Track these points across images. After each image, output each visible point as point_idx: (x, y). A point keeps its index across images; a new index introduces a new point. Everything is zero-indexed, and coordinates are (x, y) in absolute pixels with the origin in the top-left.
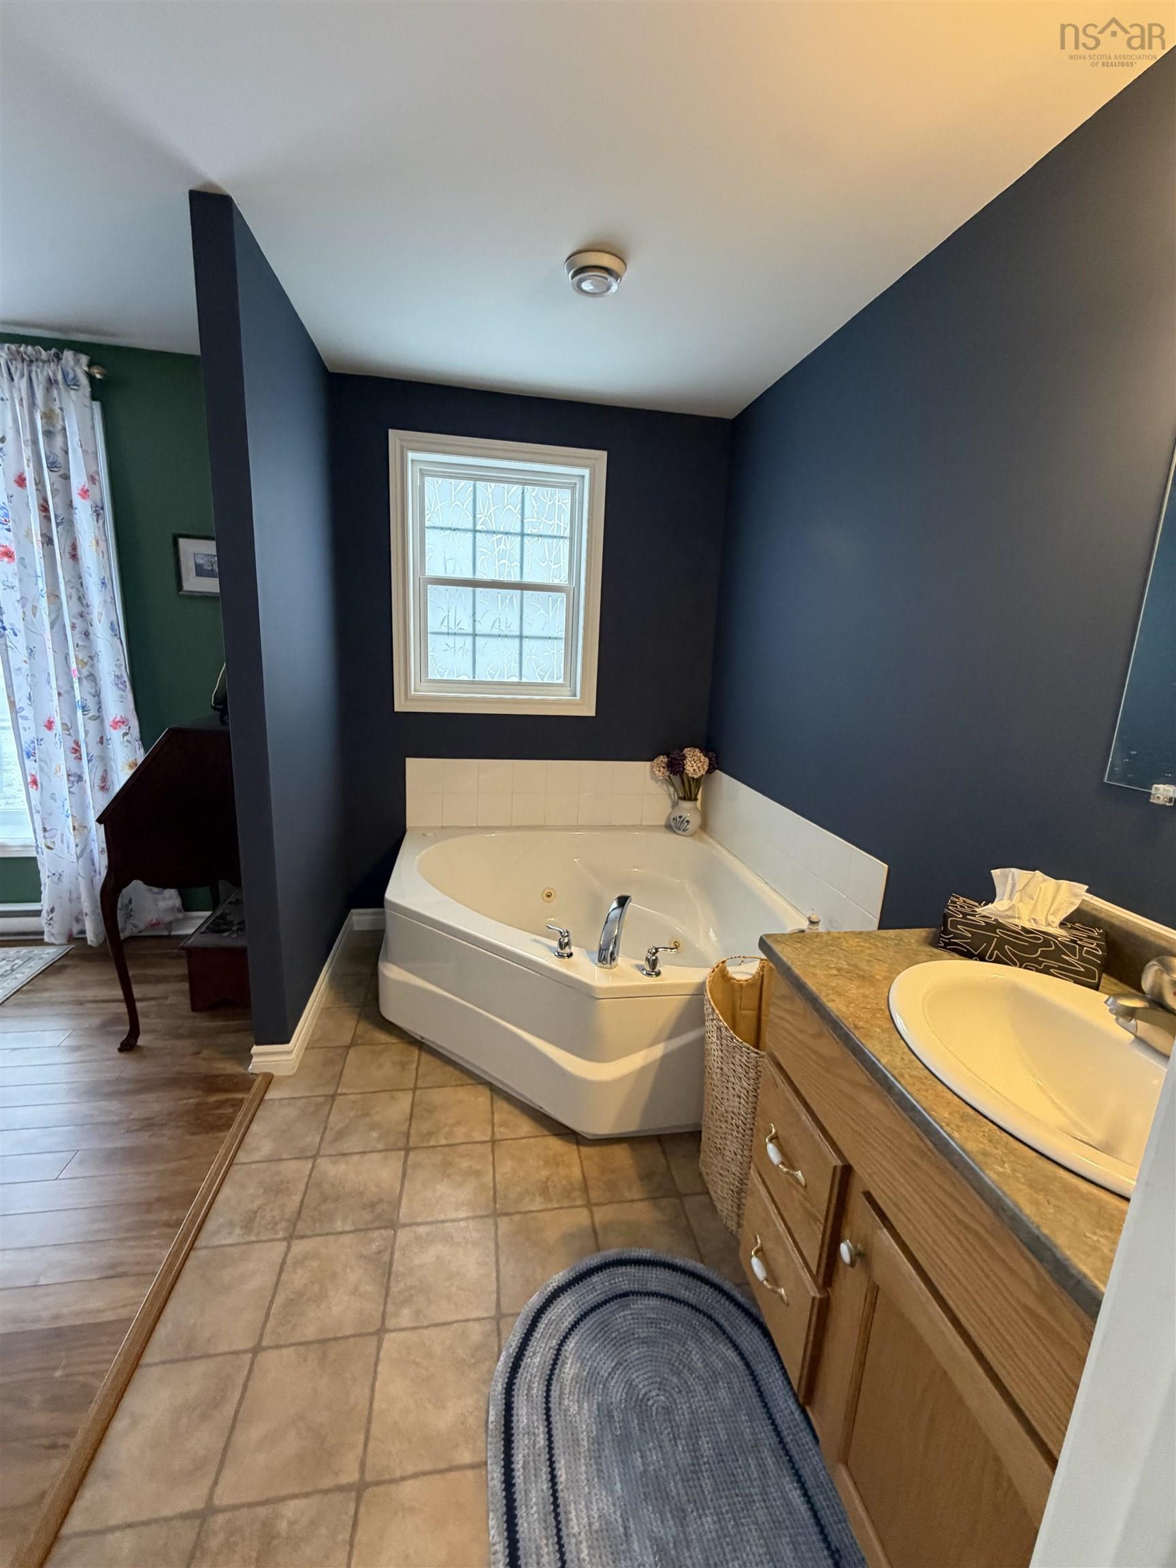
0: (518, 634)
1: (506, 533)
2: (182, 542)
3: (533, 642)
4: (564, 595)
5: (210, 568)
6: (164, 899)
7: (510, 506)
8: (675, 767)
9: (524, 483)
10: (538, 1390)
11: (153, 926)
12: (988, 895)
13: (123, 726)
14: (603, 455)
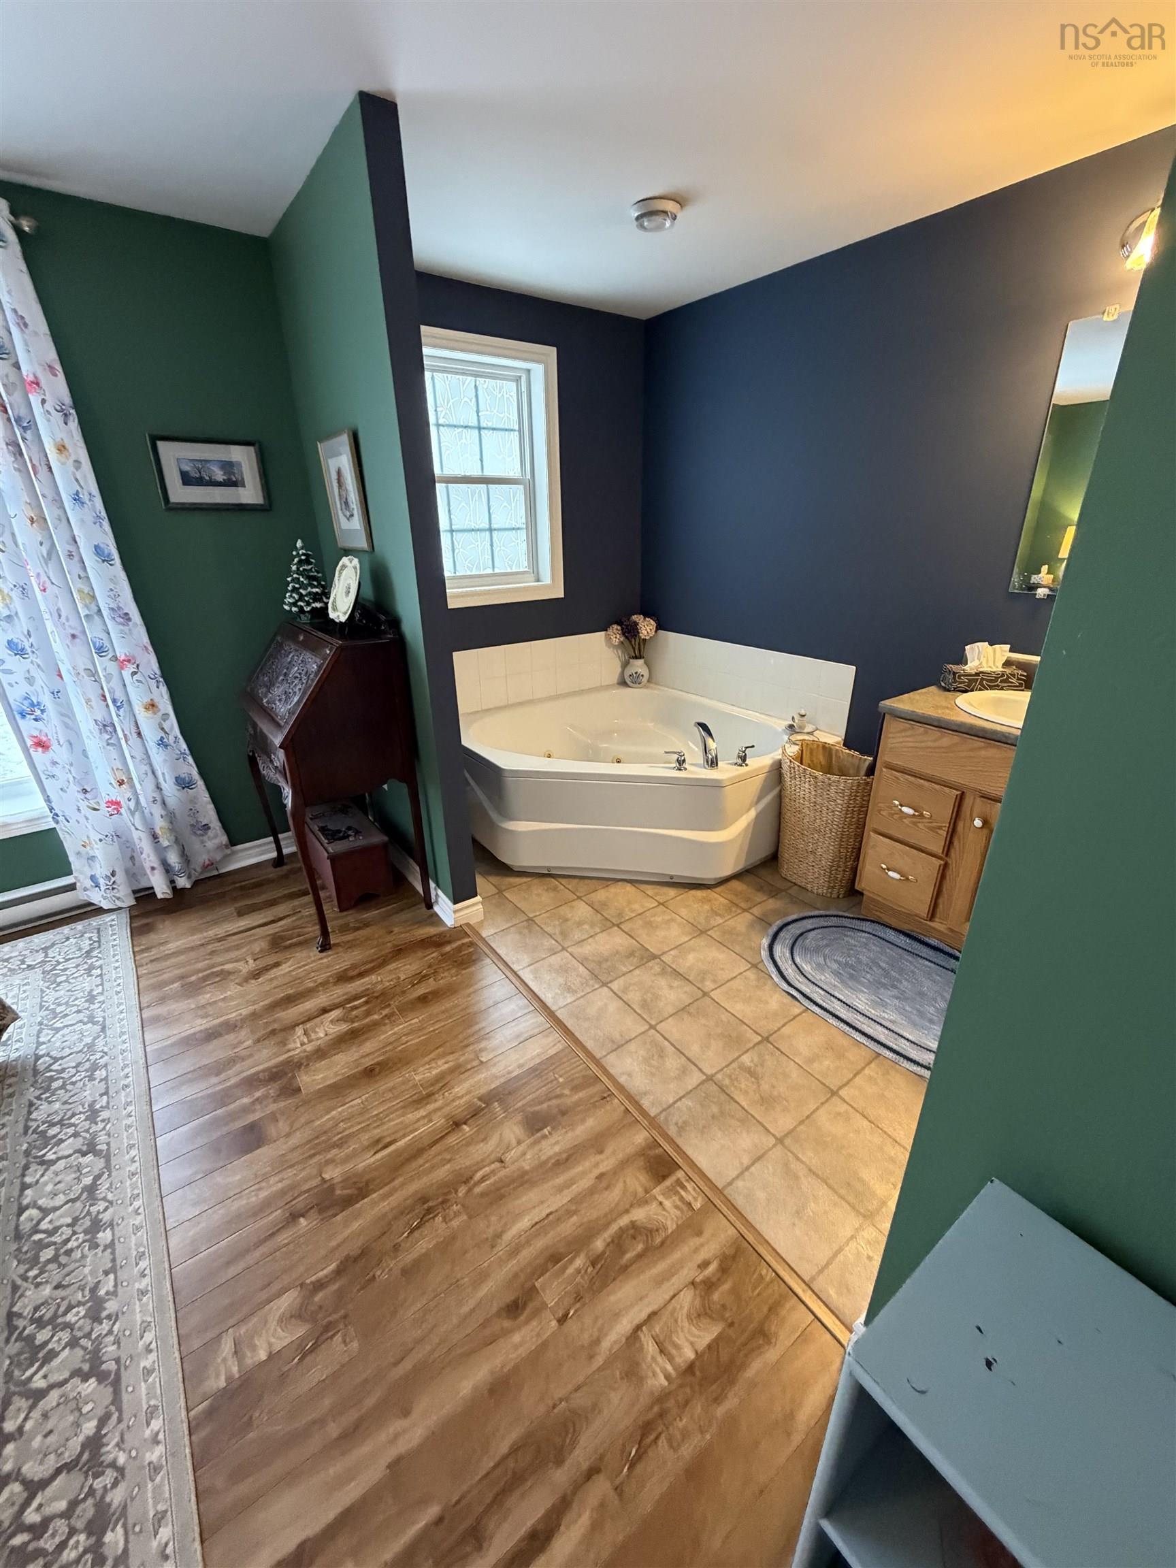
0: (487, 526)
1: (466, 427)
2: (160, 444)
3: (501, 533)
4: (521, 487)
5: (197, 476)
6: (210, 839)
7: (466, 399)
8: (630, 632)
9: (476, 375)
10: (801, 979)
11: (205, 868)
12: (962, 660)
13: (129, 665)
14: (553, 351)
